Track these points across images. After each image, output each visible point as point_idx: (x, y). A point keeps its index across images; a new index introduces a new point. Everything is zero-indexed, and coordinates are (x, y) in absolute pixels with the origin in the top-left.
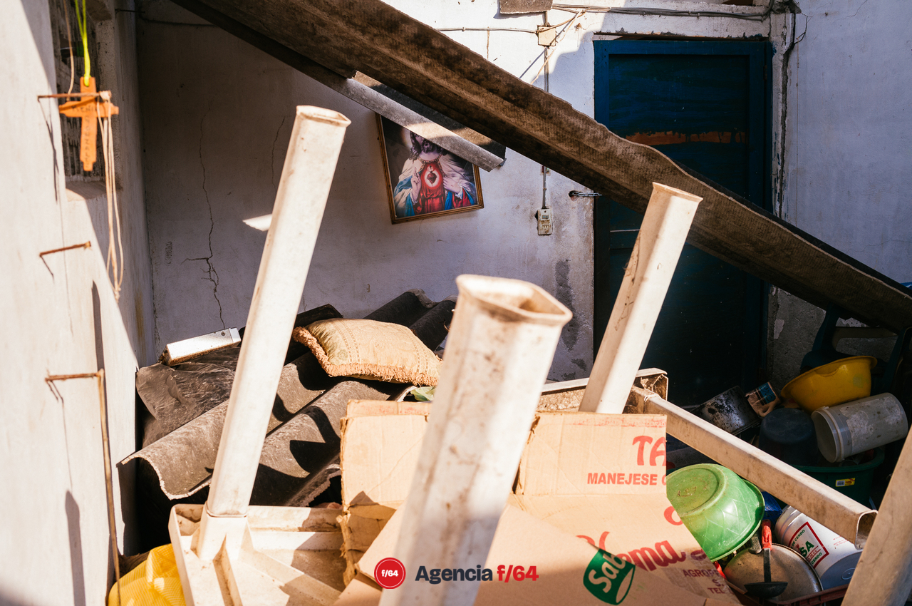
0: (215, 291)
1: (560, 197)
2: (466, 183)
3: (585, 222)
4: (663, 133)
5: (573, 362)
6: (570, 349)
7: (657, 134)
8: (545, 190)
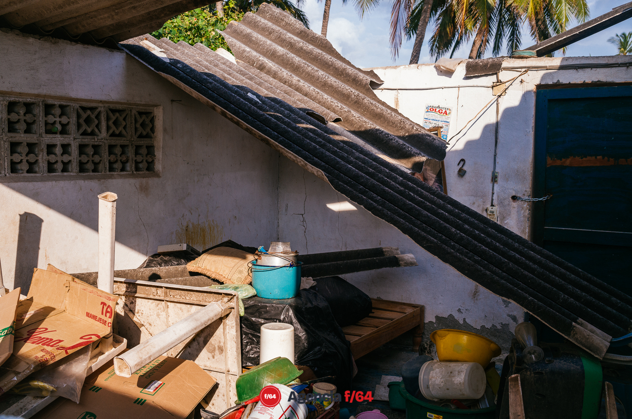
0: (305, 232)
1: (504, 199)
2: (438, 185)
3: (522, 219)
4: (594, 157)
5: (508, 316)
6: (506, 306)
7: (589, 158)
8: (493, 194)
